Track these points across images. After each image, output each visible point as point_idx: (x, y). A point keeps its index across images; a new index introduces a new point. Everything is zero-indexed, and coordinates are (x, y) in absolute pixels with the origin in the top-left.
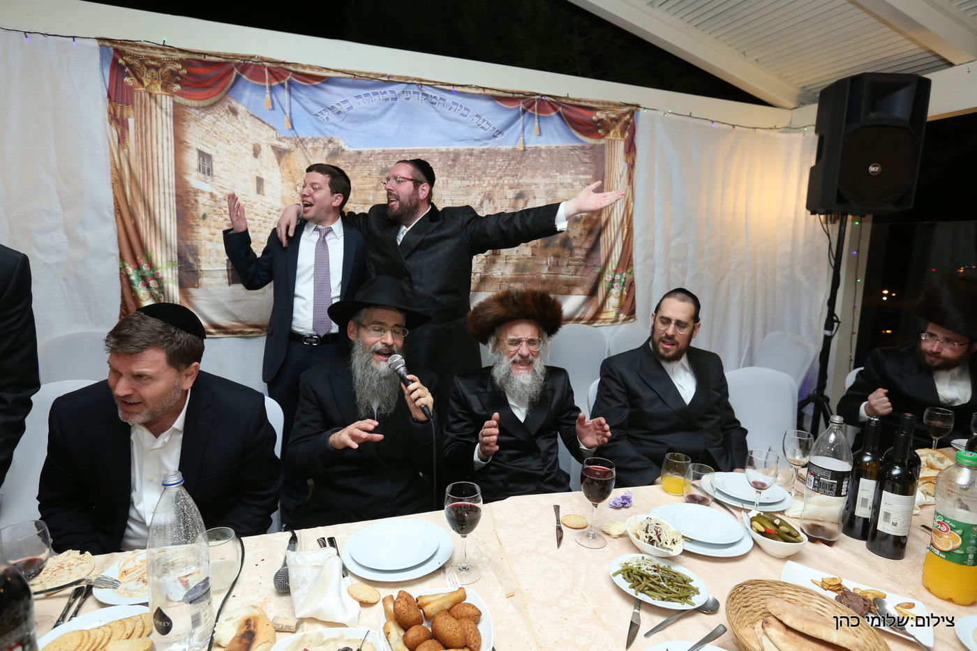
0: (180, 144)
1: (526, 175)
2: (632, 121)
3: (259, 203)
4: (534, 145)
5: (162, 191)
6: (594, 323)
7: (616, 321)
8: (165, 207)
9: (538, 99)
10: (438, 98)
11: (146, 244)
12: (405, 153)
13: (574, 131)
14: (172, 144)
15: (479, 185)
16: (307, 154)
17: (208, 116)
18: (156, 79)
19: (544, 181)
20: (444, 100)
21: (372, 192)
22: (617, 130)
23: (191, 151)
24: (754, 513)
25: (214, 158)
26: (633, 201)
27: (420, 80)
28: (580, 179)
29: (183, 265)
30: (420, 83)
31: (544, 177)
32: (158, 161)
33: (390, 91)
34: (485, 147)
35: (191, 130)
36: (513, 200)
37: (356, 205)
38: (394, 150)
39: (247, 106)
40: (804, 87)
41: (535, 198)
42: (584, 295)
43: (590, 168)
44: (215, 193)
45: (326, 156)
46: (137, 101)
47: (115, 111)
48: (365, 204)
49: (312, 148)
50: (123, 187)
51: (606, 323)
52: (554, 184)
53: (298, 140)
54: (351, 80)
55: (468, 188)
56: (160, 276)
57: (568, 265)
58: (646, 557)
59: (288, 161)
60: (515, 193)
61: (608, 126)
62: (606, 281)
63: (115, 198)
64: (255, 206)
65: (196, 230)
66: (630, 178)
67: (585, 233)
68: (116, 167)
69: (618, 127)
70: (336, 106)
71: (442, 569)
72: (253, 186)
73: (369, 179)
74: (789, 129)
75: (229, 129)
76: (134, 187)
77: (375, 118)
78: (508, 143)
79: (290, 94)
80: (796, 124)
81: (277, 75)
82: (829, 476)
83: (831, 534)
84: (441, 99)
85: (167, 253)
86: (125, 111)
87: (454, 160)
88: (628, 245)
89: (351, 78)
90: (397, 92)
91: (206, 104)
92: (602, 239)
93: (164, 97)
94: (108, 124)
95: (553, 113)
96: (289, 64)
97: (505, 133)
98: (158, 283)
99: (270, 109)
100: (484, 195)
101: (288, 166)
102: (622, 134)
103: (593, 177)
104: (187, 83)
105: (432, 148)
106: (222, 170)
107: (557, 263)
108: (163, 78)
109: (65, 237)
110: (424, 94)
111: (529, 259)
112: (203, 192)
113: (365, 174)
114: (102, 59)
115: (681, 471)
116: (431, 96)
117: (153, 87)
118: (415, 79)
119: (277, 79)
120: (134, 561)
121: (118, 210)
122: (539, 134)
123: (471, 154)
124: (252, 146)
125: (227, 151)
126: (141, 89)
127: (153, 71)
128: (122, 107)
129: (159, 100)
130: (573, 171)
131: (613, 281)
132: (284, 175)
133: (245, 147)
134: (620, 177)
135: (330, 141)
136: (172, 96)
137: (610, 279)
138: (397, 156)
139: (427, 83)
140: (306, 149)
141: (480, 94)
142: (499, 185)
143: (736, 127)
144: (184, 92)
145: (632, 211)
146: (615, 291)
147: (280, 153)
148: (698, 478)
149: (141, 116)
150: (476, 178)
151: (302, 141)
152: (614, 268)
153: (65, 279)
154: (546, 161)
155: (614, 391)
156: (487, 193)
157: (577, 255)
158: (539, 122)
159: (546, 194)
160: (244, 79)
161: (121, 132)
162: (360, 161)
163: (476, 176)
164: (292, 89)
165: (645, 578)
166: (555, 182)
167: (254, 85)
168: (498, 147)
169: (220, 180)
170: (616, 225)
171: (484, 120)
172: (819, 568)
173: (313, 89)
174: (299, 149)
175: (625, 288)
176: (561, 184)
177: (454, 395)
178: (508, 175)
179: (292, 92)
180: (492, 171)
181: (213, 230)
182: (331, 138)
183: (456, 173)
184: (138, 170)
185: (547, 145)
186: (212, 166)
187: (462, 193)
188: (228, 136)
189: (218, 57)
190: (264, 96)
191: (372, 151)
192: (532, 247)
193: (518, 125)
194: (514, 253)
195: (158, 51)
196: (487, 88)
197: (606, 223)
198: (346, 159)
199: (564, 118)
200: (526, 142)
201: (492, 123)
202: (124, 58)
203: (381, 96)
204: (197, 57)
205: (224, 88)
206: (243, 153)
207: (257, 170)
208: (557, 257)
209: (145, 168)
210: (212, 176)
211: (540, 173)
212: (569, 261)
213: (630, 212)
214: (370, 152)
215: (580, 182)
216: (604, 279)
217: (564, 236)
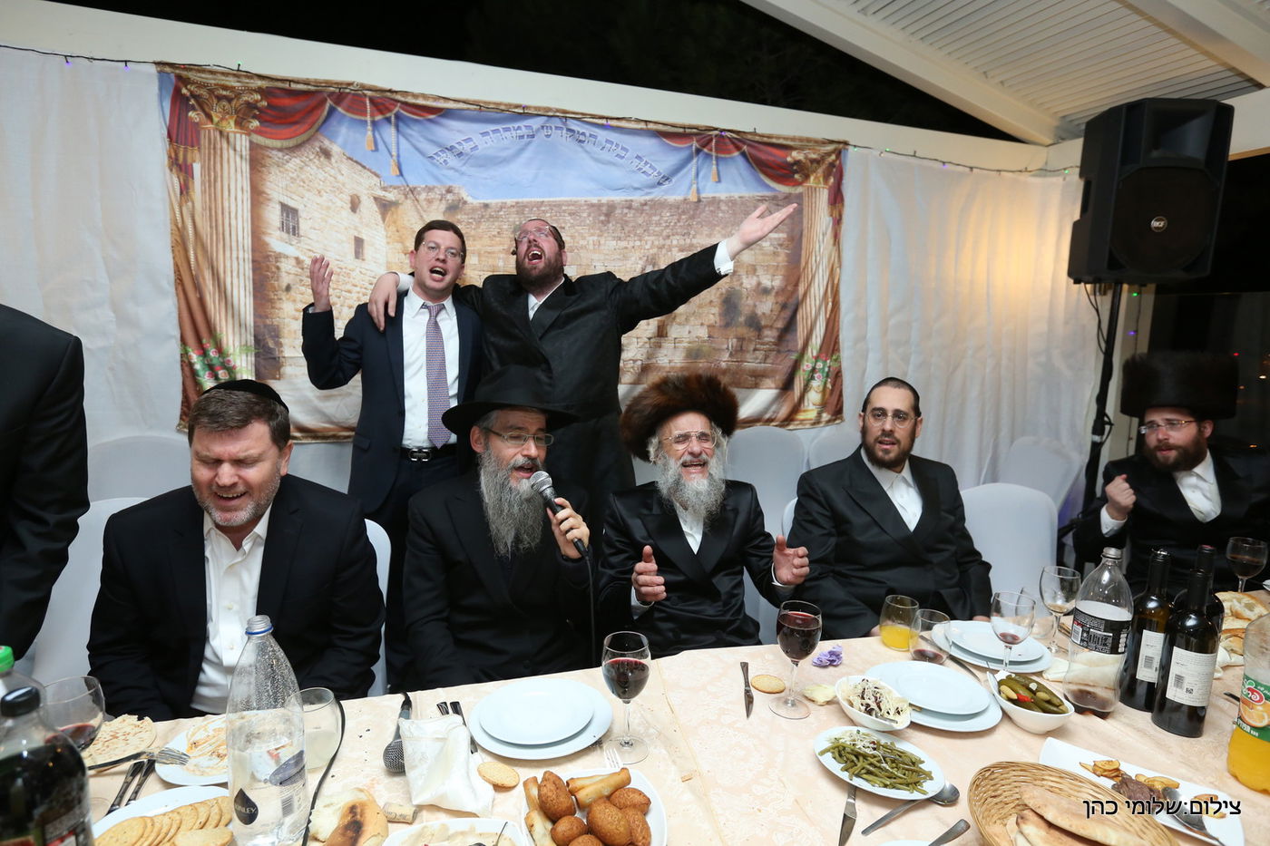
0: (258, 196)
1: (702, 234)
2: (838, 162)
3: (357, 271)
4: (711, 195)
5: (234, 255)
6: (788, 425)
7: (817, 422)
8: (238, 277)
9: (716, 136)
10: (588, 134)
11: (215, 325)
12: (546, 206)
13: (762, 177)
14: (247, 195)
15: (640, 247)
16: (419, 207)
17: (294, 159)
18: (228, 113)
20: (595, 137)
21: (502, 256)
22: (819, 175)
23: (272, 204)
24: (1002, 675)
25: (300, 213)
26: (840, 267)
27: (564, 111)
29: (261, 350)
30: (564, 116)
32: (230, 218)
33: (526, 126)
34: (648, 198)
35: (272, 177)
38: (531, 202)
39: (343, 146)
40: (1064, 117)
42: (776, 388)
44: (302, 257)
45: (443, 210)
46: (204, 142)
47: (176, 154)
49: (425, 199)
50: (186, 250)
51: (806, 424)
53: (408, 189)
54: (475, 112)
55: (625, 251)
56: (232, 364)
57: (755, 350)
58: (862, 730)
59: (395, 216)
61: (807, 169)
62: (804, 370)
63: (176, 265)
64: (353, 274)
65: (278, 305)
66: (836, 236)
67: (777, 308)
68: (177, 226)
69: (820, 171)
70: (457, 146)
71: (598, 744)
72: (350, 248)
73: (498, 239)
74: (1044, 171)
75: (320, 176)
76: (199, 252)
77: (506, 161)
78: (677, 192)
79: (398, 130)
80: (1053, 165)
81: (381, 107)
82: (1102, 627)
83: (1105, 703)
84: (591, 135)
85: (240, 334)
86: (189, 154)
87: (607, 215)
88: (834, 324)
89: (475, 110)
90: (535, 127)
91: (291, 145)
92: (799, 317)
93: (238, 135)
94: (168, 171)
95: (736, 154)
96: (396, 92)
97: (673, 180)
98: (229, 374)
99: (372, 151)
100: (647, 260)
101: (395, 222)
102: (826, 179)
103: (788, 236)
104: (267, 118)
105: (579, 199)
106: (311, 228)
107: (741, 347)
108: (237, 112)
109: (112, 315)
111: (705, 341)
112: (287, 257)
113: (493, 233)
114: (161, 89)
115: (906, 619)
116: (578, 132)
117: (224, 123)
118: (558, 111)
119: (382, 113)
120: (205, 730)
121: (179, 281)
122: (717, 180)
123: (630, 207)
124: (349, 198)
125: (318, 204)
126: (210, 126)
127: (224, 103)
128: (185, 149)
129: (232, 139)
131: (814, 370)
132: (390, 234)
133: (341, 200)
134: (823, 235)
135: (449, 191)
136: (248, 134)
137: (810, 369)
138: (535, 209)
139: (573, 116)
140: (417, 200)
141: (641, 129)
142: (666, 247)
143: (974, 170)
144: (264, 129)
145: (839, 282)
146: (816, 384)
147: (385, 207)
148: (929, 628)
149: (209, 159)
150: (636, 238)
151: (412, 191)
152: (815, 354)
153: (111, 369)
154: (727, 215)
155: (816, 515)
156: (650, 257)
157: (767, 336)
158: (717, 165)
160: (340, 113)
161: (184, 180)
162: (486, 216)
163: (636, 234)
164: (401, 124)
165: (861, 759)
168: (665, 197)
169: (309, 241)
170: (817, 299)
171: (646, 163)
172: (1089, 747)
173: (428, 124)
174: (409, 201)
175: (829, 380)
177: (610, 520)
178: (677, 234)
179: (400, 129)
180: (657, 229)
182: (450, 187)
183: (611, 231)
184: (204, 228)
185: (728, 195)
186: (298, 224)
187: (618, 257)
188: (319, 184)
189: (306, 83)
190: (365, 134)
191: (502, 203)
192: (709, 326)
193: (690, 169)
194: (685, 334)
195: (231, 78)
196: (650, 122)
197: (805, 295)
198: (468, 214)
199: (750, 160)
200: (701, 191)
201: (656, 167)
202: (189, 87)
203: (514, 133)
204: (280, 85)
205: (314, 123)
206: (337, 207)
207: (356, 228)
208: (741, 339)
209: (214, 224)
210: (299, 236)
211: (719, 231)
212: (756, 345)
213: (836, 281)
214: (500, 204)
215: (771, 242)
216: (802, 368)
217: (750, 312)
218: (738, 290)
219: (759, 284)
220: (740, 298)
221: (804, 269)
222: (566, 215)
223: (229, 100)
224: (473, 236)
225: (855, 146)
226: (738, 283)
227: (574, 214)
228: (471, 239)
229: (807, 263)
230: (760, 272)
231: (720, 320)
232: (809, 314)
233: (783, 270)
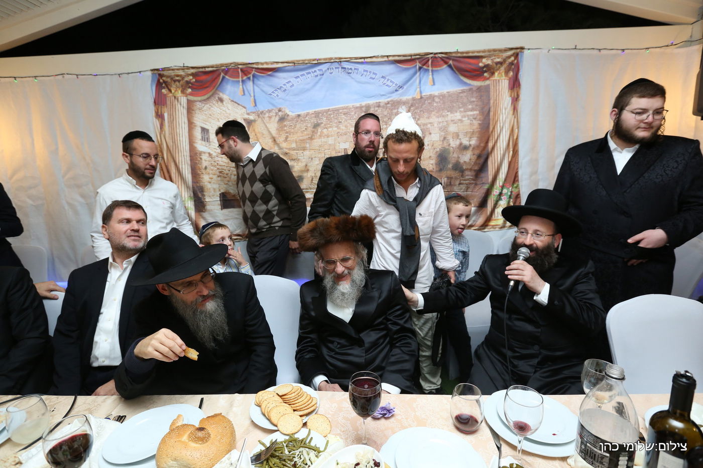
0: (191, 125)
1: (423, 117)
2: (516, 61)
4: (428, 94)
5: (183, 155)
6: (484, 229)
7: (503, 227)
8: (185, 164)
9: (431, 58)
10: (353, 69)
12: (330, 111)
13: (462, 78)
14: (187, 125)
16: (265, 121)
17: (206, 105)
18: (178, 87)
19: (437, 120)
20: (357, 69)
21: (308, 141)
22: (501, 72)
23: (197, 128)
25: (210, 131)
26: (518, 127)
27: (340, 58)
28: (468, 116)
29: (196, 199)
30: (340, 61)
31: (438, 117)
32: (180, 136)
33: (319, 70)
34: (389, 99)
35: (197, 115)
37: (298, 151)
38: (322, 110)
39: (229, 95)
41: (430, 134)
43: (476, 105)
44: (211, 152)
45: (277, 121)
46: (168, 102)
47: (158, 110)
48: (304, 150)
49: (268, 116)
51: (496, 228)
52: (446, 121)
53: (259, 112)
54: (292, 67)
57: (460, 184)
59: (254, 127)
61: (493, 69)
62: (494, 195)
65: (202, 176)
66: (515, 109)
67: (475, 157)
68: (159, 142)
69: (502, 69)
70: (283, 86)
73: (305, 132)
74: (687, 43)
75: (218, 112)
76: (169, 154)
77: (308, 90)
78: (408, 94)
79: (254, 83)
81: (246, 72)
84: (355, 69)
85: (187, 192)
86: (163, 109)
88: (514, 165)
89: (292, 66)
90: (324, 70)
91: (205, 98)
92: (490, 162)
93: (182, 97)
94: (154, 118)
95: (445, 66)
96: (253, 63)
97: (405, 87)
99: (242, 96)
101: (254, 130)
102: (507, 73)
103: (480, 112)
104: (195, 87)
105: (349, 105)
107: (450, 183)
108: (182, 86)
110: (343, 68)
112: (204, 153)
113: (303, 130)
114: (152, 81)
116: (348, 68)
117: (176, 93)
118: (336, 58)
119: (246, 75)
122: (432, 84)
123: (379, 106)
126: (171, 95)
127: (177, 83)
128: (161, 107)
129: (179, 100)
130: (462, 110)
131: (501, 194)
134: (505, 109)
136: (186, 96)
137: (498, 193)
138: (325, 114)
139: (345, 60)
140: (264, 117)
141: (385, 61)
143: (626, 51)
144: (193, 92)
145: (517, 136)
146: (503, 201)
147: (249, 123)
149: (171, 111)
151: (262, 112)
152: (501, 184)
154: (439, 105)
157: (467, 176)
158: (433, 75)
159: (440, 130)
160: (227, 79)
161: (161, 122)
162: (300, 121)
164: (255, 79)
166: (447, 120)
167: (233, 81)
168: (400, 98)
170: (502, 149)
171: (388, 80)
173: (269, 78)
174: (260, 119)
175: (512, 200)
176: (452, 121)
179: (255, 82)
181: (211, 176)
182: (280, 108)
184: (170, 144)
185: (440, 92)
186: (209, 136)
188: (218, 116)
189: (212, 67)
190: (239, 87)
193: (416, 79)
195: (181, 71)
196: (390, 56)
197: (493, 148)
198: (290, 121)
199: (454, 69)
200: (422, 92)
201: (393, 81)
202: (163, 78)
203: (312, 74)
204: (201, 70)
205: (215, 87)
208: (449, 178)
209: (174, 142)
210: (210, 142)
211: (434, 115)
212: (460, 181)
213: (515, 137)
214: (306, 114)
215: (468, 117)
216: (492, 194)
217: (455, 161)
218: (448, 149)
219: (461, 144)
220: (449, 153)
221: (492, 132)
222: (343, 114)
223: (179, 81)
224: (292, 132)
225: (529, 49)
226: (447, 144)
227: (346, 114)
228: (292, 134)
229: (494, 128)
230: (461, 136)
231: (436, 167)
232: (496, 160)
233: (477, 133)
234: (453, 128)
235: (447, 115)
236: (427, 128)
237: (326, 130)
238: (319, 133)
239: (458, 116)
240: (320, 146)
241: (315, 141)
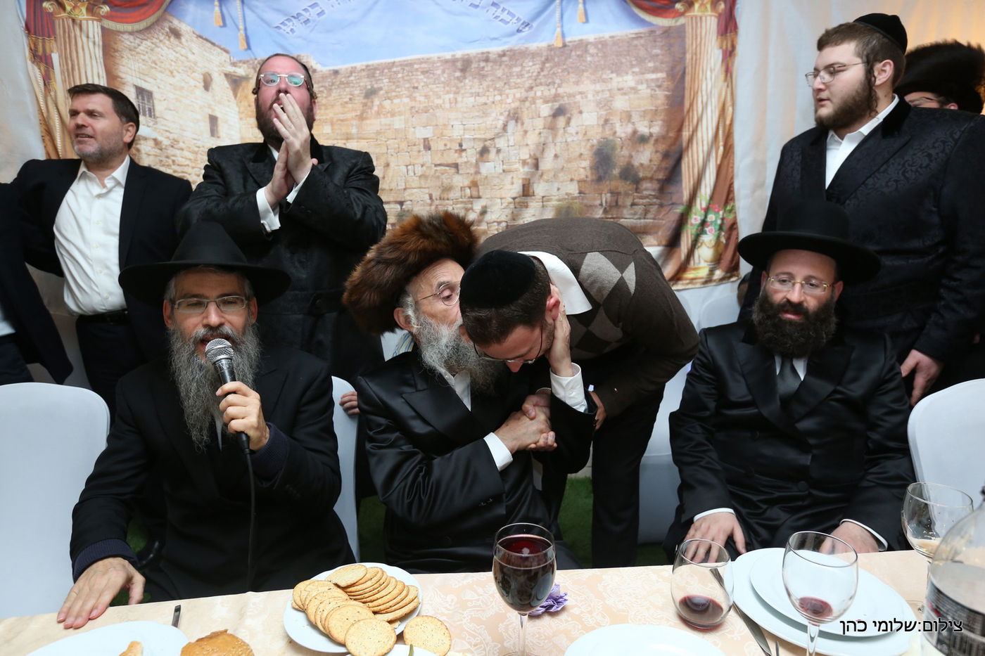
0: (113, 81)
1: (568, 82)
4: (577, 38)
7: (708, 281)
12: (397, 66)
13: (637, 11)
15: (501, 102)
17: (145, 42)
18: (80, 1)
19: (592, 87)
21: (354, 122)
22: (705, 2)
23: (127, 88)
25: (156, 95)
26: (733, 105)
28: (647, 80)
31: (594, 82)
34: (506, 47)
35: (125, 61)
36: (550, 119)
38: (382, 64)
41: (581, 112)
42: (659, 245)
43: (662, 63)
44: (160, 138)
46: (59, 31)
47: (36, 47)
48: (347, 139)
50: (54, 139)
51: (696, 283)
52: (609, 90)
53: (256, 62)
55: (485, 107)
57: (633, 204)
59: (246, 91)
60: (551, 108)
62: (692, 224)
66: (728, 71)
67: (657, 157)
68: (43, 116)
72: (206, 126)
73: (350, 106)
75: (171, 56)
86: (47, 45)
87: (463, 70)
88: (727, 170)
91: (141, 28)
92: (684, 165)
93: (90, 22)
94: (32, 64)
99: (221, 27)
100: (509, 115)
101: (246, 97)
102: (714, 4)
103: (668, 75)
104: (117, 2)
106: (166, 109)
107: (617, 202)
111: (575, 198)
112: (145, 139)
113: (345, 100)
117: (77, 11)
122: (584, 20)
123: (487, 60)
124: (202, 77)
125: (171, 84)
126: (63, 15)
128: (44, 40)
129: (85, 27)
130: (636, 69)
131: (704, 223)
132: (242, 109)
133: (194, 79)
134: (711, 70)
136: (100, 21)
137: (699, 222)
138: (386, 71)
142: (529, 99)
144: (114, 14)
145: (732, 121)
146: (709, 238)
147: (235, 82)
149: (65, 49)
150: (496, 92)
152: (704, 205)
154: (596, 59)
156: (512, 112)
157: (646, 189)
158: (584, 3)
159: (597, 105)
161: (46, 72)
162: (338, 83)
163: (495, 89)
166: (610, 86)
168: (525, 45)
169: (165, 122)
170: (705, 143)
176: (619, 89)
178: (541, 84)
180: (519, 81)
183: (468, 88)
185: (597, 36)
186: (153, 106)
187: (477, 114)
188: (171, 65)
191: (352, 68)
192: (579, 182)
194: (554, 192)
197: (690, 140)
205: (162, 5)
206: (191, 86)
207: (210, 106)
208: (615, 193)
210: (155, 117)
211: (588, 77)
212: (634, 199)
213: (728, 122)
214: (350, 69)
215: (647, 84)
216: (689, 222)
217: (625, 164)
218: (612, 141)
219: (635, 132)
220: (613, 148)
221: (688, 111)
222: (419, 73)
224: (324, 105)
226: (611, 132)
227: (427, 72)
228: (323, 108)
229: (691, 105)
230: (635, 118)
231: (592, 174)
232: (696, 162)
233: (663, 114)
234: (620, 103)
235: (611, 79)
236: (575, 103)
237: (388, 101)
238: (375, 108)
239: (629, 80)
240: (378, 133)
241: (368, 122)
